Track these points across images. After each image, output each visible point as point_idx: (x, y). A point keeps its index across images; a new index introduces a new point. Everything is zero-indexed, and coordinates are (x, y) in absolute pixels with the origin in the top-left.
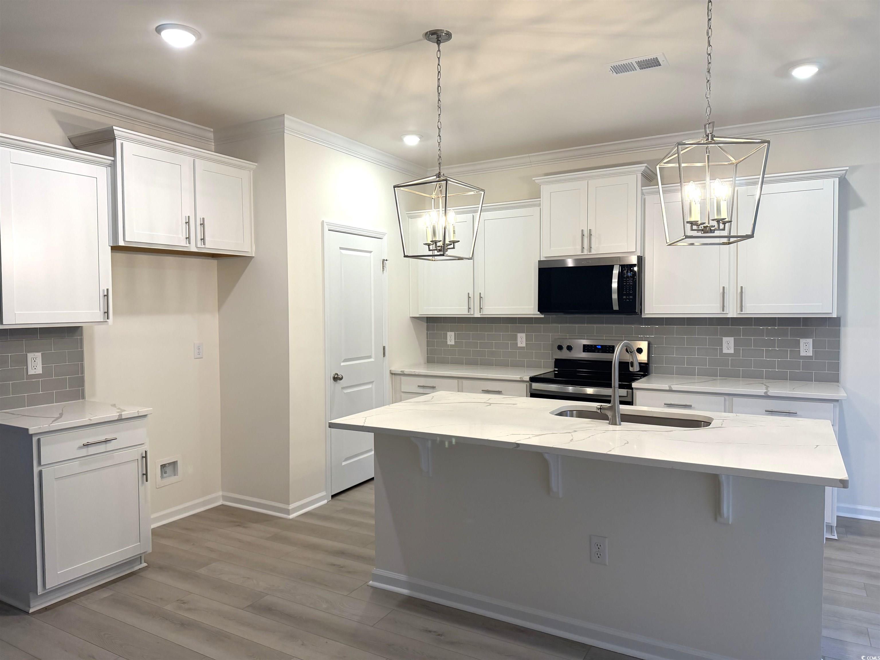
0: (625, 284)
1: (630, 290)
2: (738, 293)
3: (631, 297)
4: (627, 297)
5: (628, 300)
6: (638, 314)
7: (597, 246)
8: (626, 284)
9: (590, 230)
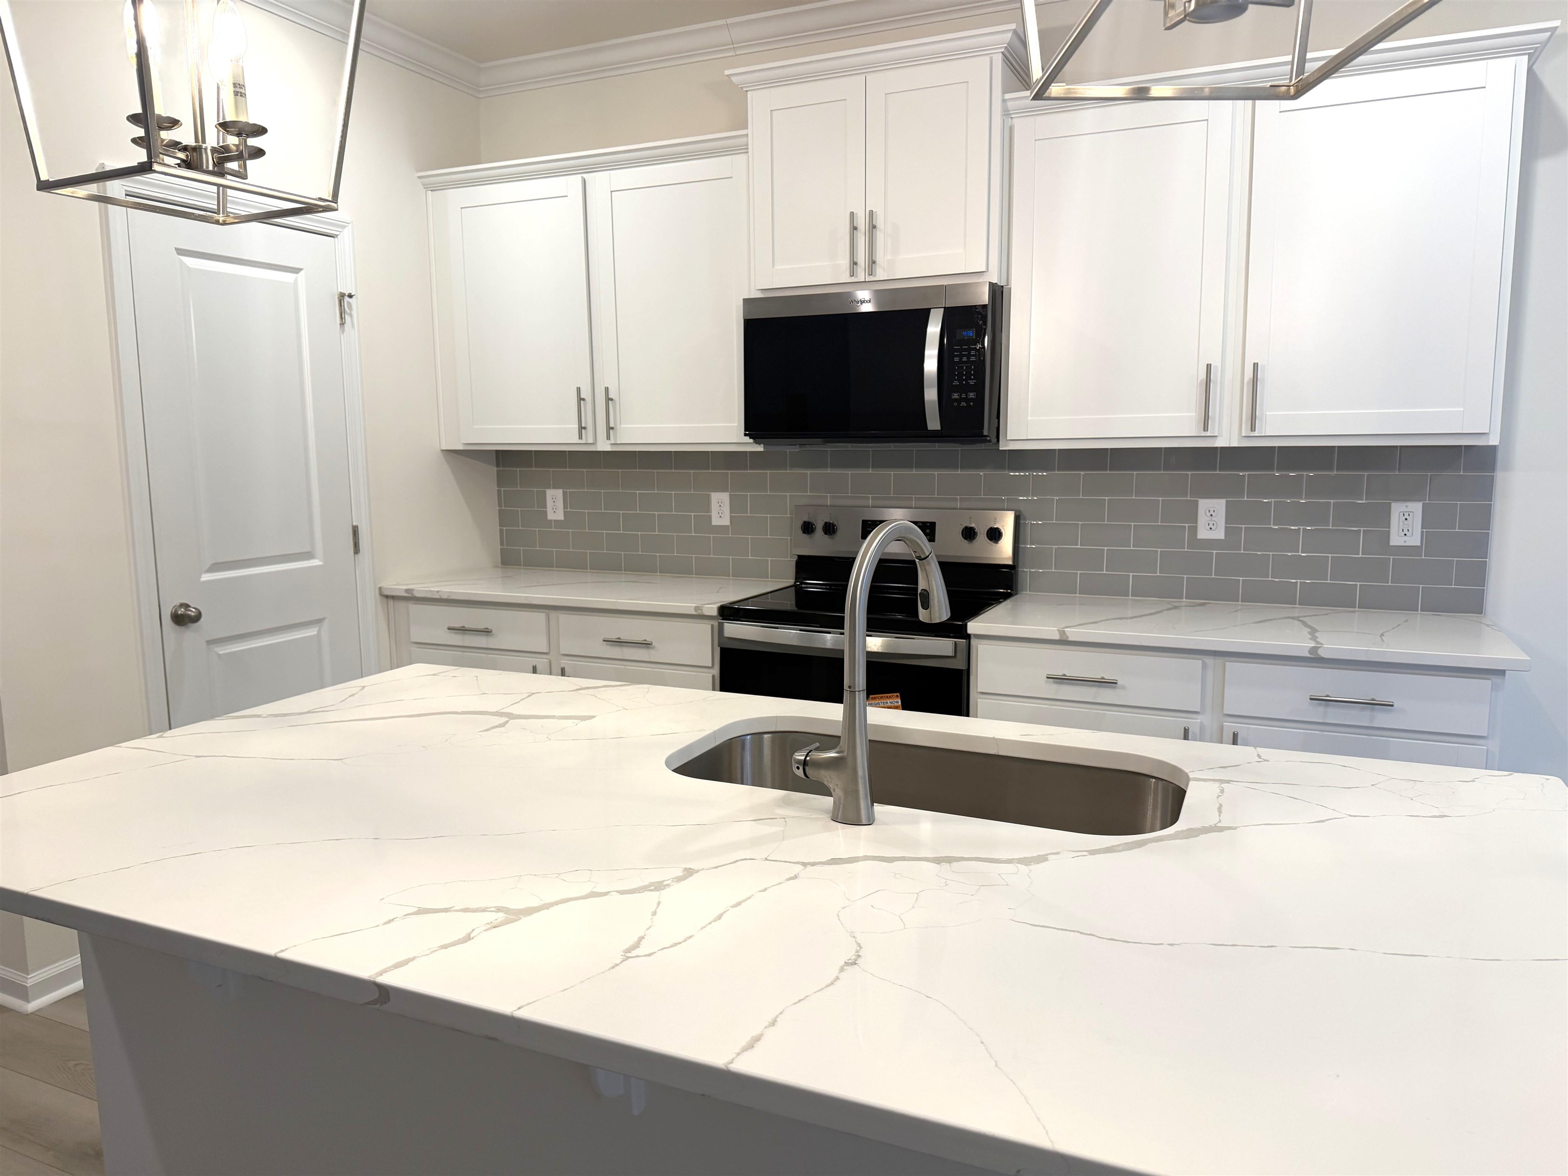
0: (957, 359)
1: (969, 378)
2: (1246, 381)
3: (972, 395)
4: (961, 395)
5: (963, 404)
6: (990, 441)
7: (888, 258)
8: (961, 361)
9: (871, 212)
